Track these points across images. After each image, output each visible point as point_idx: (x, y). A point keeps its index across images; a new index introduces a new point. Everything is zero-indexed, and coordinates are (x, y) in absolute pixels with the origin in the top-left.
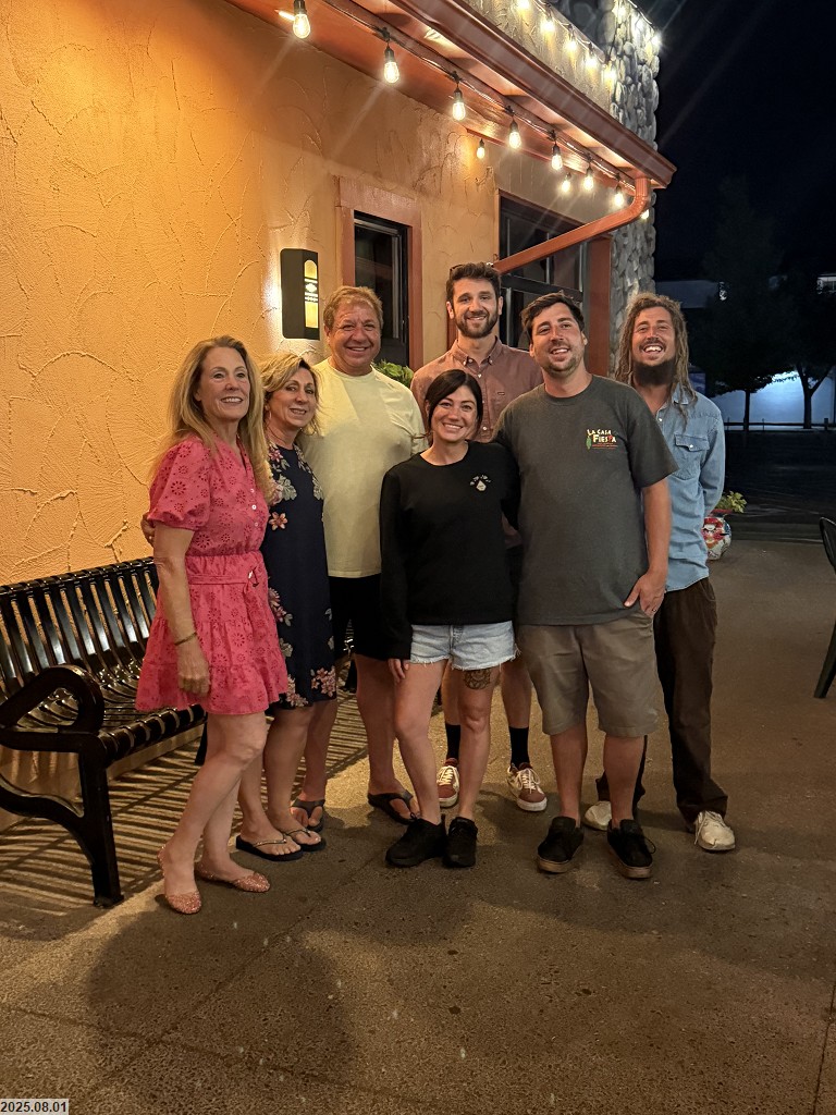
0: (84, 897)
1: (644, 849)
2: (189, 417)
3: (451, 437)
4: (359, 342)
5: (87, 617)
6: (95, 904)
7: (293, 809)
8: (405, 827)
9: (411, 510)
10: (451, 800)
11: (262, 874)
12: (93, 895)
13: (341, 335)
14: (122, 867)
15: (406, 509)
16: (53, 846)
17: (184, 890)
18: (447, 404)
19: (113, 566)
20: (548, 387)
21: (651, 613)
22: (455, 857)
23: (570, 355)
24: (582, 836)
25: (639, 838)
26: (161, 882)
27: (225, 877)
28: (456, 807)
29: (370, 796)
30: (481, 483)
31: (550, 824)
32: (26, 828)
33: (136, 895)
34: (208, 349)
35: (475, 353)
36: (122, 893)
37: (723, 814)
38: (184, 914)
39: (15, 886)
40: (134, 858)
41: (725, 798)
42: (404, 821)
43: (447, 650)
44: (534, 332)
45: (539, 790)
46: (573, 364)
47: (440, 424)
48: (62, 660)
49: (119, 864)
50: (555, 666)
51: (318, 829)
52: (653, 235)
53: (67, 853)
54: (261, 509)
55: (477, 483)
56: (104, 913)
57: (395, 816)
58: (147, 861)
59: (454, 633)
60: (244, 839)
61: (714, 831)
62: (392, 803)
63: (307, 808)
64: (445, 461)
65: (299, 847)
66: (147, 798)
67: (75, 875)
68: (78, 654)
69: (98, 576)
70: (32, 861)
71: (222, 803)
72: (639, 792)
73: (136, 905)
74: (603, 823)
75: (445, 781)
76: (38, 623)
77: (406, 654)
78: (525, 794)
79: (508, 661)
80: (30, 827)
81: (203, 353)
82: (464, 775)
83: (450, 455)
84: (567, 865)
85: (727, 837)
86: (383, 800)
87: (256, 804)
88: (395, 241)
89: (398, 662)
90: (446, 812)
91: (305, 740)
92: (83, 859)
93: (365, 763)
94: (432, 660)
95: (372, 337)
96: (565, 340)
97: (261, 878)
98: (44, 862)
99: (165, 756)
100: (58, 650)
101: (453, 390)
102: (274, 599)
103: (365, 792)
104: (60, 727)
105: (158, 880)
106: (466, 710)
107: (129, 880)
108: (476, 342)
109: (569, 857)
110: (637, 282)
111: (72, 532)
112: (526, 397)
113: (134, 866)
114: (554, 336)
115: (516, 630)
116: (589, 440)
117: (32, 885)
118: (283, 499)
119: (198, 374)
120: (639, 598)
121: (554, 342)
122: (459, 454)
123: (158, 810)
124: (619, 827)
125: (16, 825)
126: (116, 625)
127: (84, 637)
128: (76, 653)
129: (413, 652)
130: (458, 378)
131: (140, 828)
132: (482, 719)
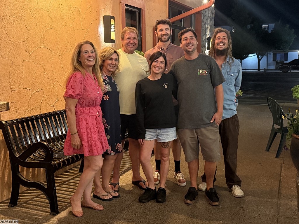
0: (48, 212)
1: (217, 197)
2: (77, 66)
3: (157, 72)
4: (131, 44)
5: (46, 127)
6: (51, 214)
7: (110, 185)
8: (144, 191)
9: (145, 94)
10: (158, 182)
11: (101, 205)
12: (50, 211)
13: (126, 41)
14: (59, 203)
15: (143, 93)
16: (37, 197)
17: (78, 210)
18: (156, 62)
19: (54, 112)
20: (186, 57)
21: (218, 125)
22: (160, 200)
23: (193, 47)
24: (198, 193)
25: (215, 194)
26: (71, 208)
27: (90, 206)
28: (159, 184)
29: (132, 181)
30: (166, 86)
31: (188, 190)
32: (28, 192)
33: (63, 212)
34: (82, 45)
35: (164, 47)
36: (59, 211)
37: (240, 186)
38: (78, 217)
39: (26, 209)
40: (62, 200)
41: (241, 181)
42: (143, 189)
43: (156, 136)
44: (182, 40)
45: (184, 179)
46: (194, 50)
47: (154, 67)
48: (39, 141)
49: (58, 202)
50: (189, 141)
51: (118, 191)
52: (214, 12)
53: (41, 199)
54: (100, 93)
55: (165, 85)
56: (54, 217)
57: (141, 188)
58: (65, 201)
59: (158, 131)
60: (96, 194)
61: (238, 191)
62: (139, 183)
63: (114, 185)
64: (155, 79)
65: (112, 197)
66: (65, 182)
67: (44, 206)
68: (44, 138)
69: (50, 115)
70: (31, 202)
71: (89, 184)
72: (215, 179)
73: (63, 214)
74: (204, 189)
75: (156, 177)
76: (32, 129)
77: (144, 138)
78: (180, 181)
79: (175, 140)
80: (30, 191)
81: (80, 46)
82: (161, 175)
83: (157, 77)
84: (193, 202)
85: (241, 193)
86: (137, 183)
87: (99, 184)
88: (137, 13)
89: (141, 140)
90: (156, 186)
91: (114, 164)
92: (47, 201)
93: (131, 171)
94: (151, 139)
95: (135, 42)
96: (192, 43)
97: (101, 206)
98: (34, 202)
99: (69, 170)
100: (38, 137)
101: (158, 58)
102: (104, 121)
103: (131, 180)
104: (40, 160)
105: (70, 207)
106: (162, 155)
107: (61, 207)
108: (164, 43)
109: (194, 199)
110: (209, 26)
111: (42, 102)
112: (179, 60)
113: (62, 203)
114: (188, 41)
115: (177, 130)
116: (199, 73)
117: (31, 209)
118: (108, 91)
119: (79, 53)
120: (215, 120)
121: (188, 43)
122: (159, 77)
123: (68, 186)
124: (209, 190)
125: (25, 191)
126: (55, 130)
127: (46, 134)
128: (43, 138)
129: (146, 137)
130: (159, 54)
131: (63, 192)
132: (167, 157)
